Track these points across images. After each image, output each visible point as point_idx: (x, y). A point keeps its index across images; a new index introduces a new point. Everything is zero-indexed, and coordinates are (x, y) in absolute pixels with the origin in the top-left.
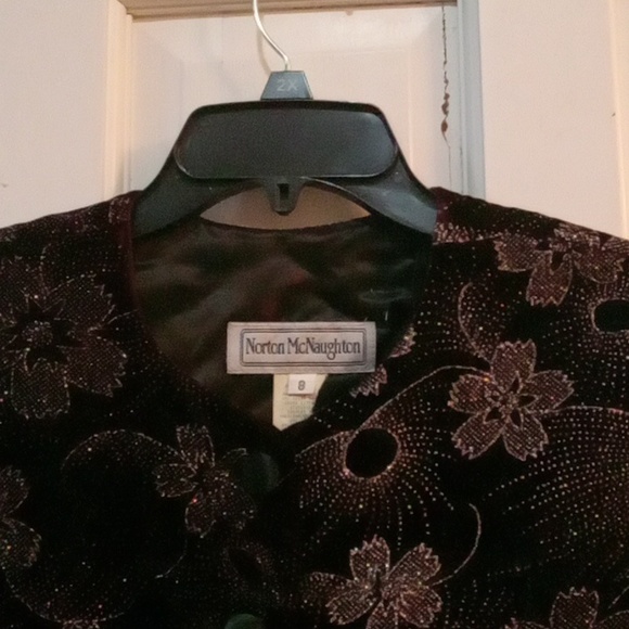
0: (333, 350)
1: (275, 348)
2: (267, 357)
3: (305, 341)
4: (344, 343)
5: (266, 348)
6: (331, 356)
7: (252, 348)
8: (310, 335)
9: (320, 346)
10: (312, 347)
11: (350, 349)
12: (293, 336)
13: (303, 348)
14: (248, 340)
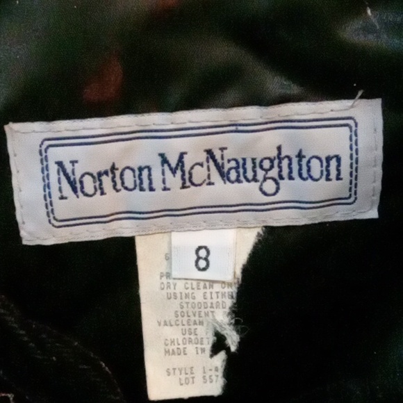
0: (274, 173)
1: (129, 178)
2: (111, 201)
3: (203, 157)
4: (300, 156)
5: (107, 180)
6: (270, 186)
7: (72, 184)
8: (214, 142)
9: (240, 165)
10: (220, 168)
11: (316, 172)
12: (173, 148)
13: (199, 174)
14: (60, 164)
